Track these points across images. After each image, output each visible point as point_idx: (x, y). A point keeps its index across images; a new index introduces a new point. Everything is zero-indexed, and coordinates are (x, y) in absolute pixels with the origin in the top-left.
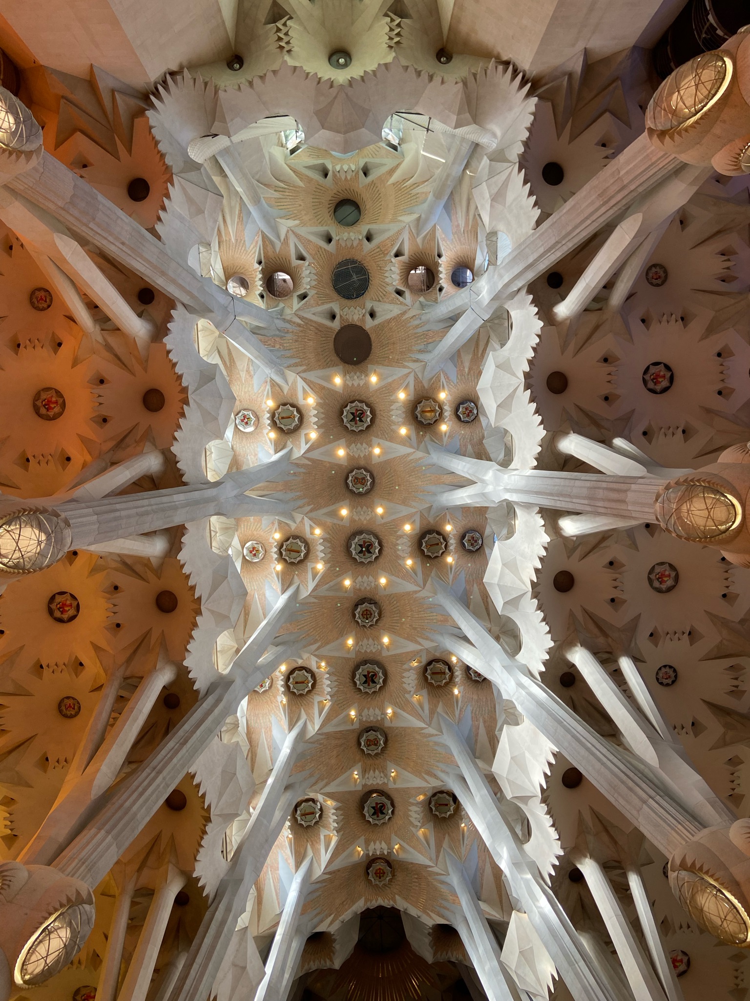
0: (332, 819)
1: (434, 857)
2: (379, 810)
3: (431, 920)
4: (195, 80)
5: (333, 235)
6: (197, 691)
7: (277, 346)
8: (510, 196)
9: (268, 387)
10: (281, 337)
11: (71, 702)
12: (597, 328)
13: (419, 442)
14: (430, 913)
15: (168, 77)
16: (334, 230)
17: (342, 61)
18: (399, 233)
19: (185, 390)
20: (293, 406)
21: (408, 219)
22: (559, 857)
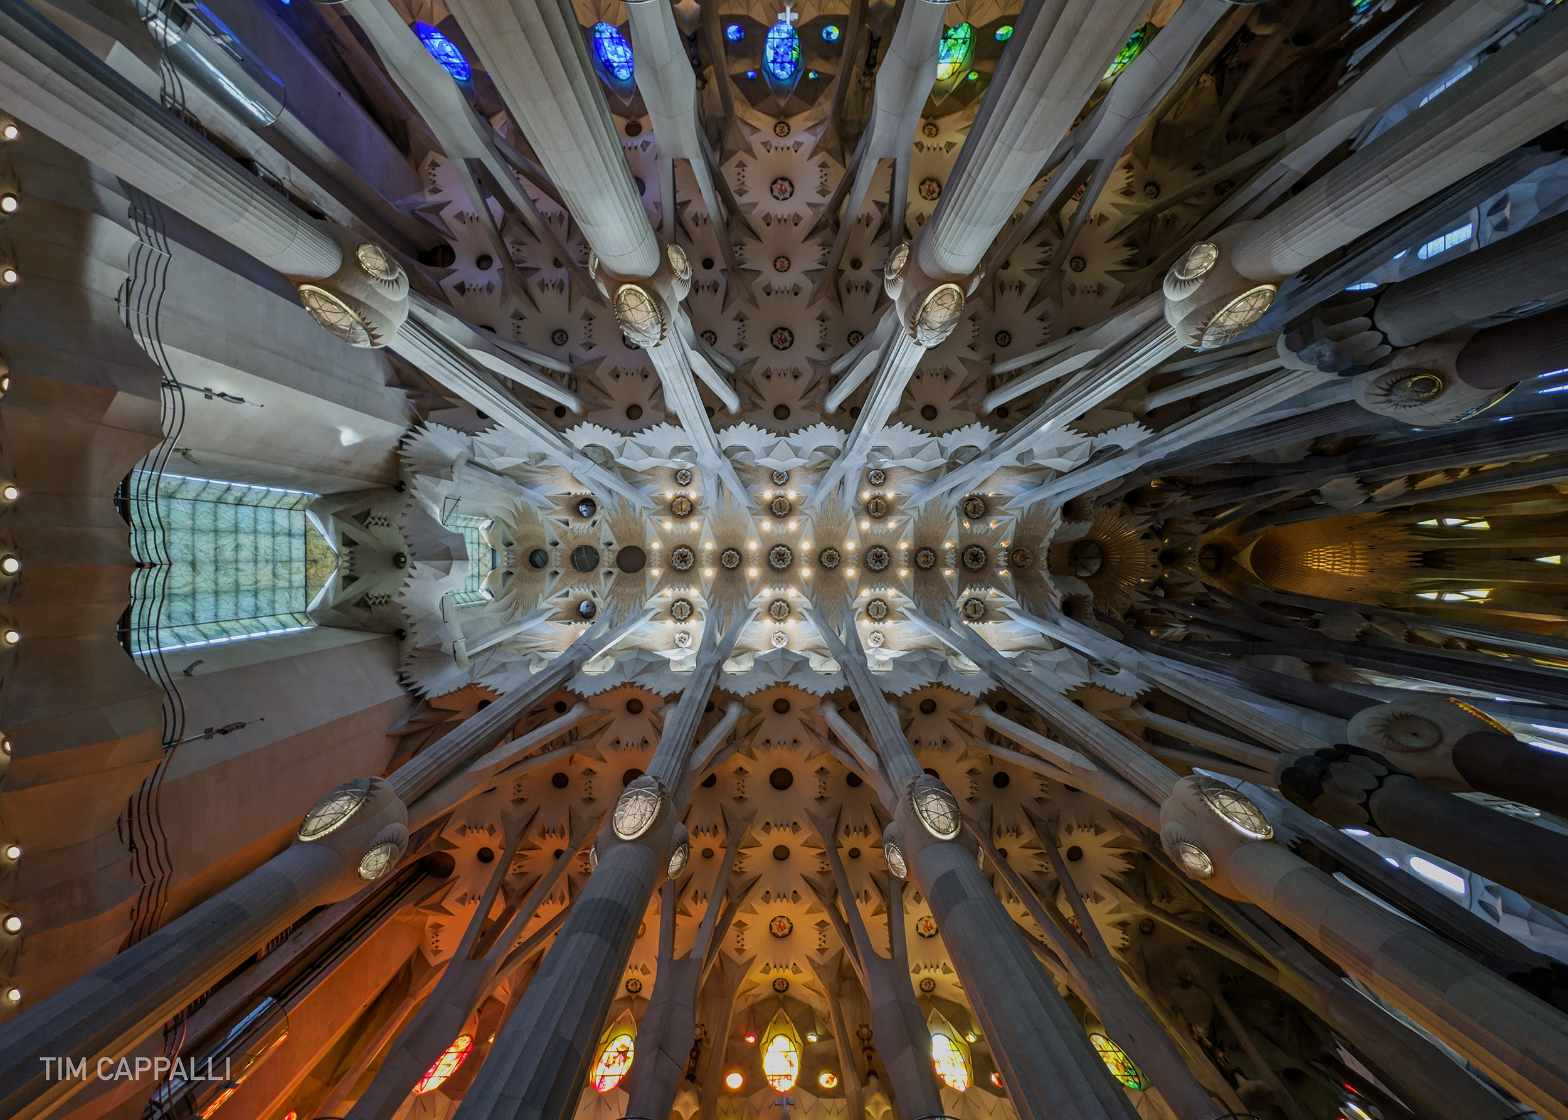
0: (979, 592)
1: (1011, 517)
2: (975, 558)
3: (1057, 522)
4: (408, 664)
5: (552, 570)
6: (845, 688)
7: (626, 614)
8: (498, 443)
9: (656, 622)
10: (620, 611)
12: (591, 383)
13: (702, 514)
14: (1053, 522)
15: (403, 682)
16: (549, 569)
17: (403, 559)
18: (550, 522)
19: (624, 685)
20: (673, 605)
21: (541, 516)
22: (983, 426)
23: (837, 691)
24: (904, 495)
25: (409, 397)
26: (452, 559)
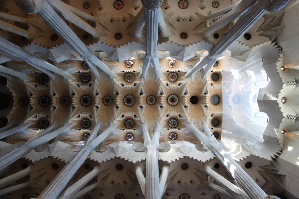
2: (44, 101)
3: (9, 118)
11: (88, 6)
14: (11, 118)
15: (281, 48)
16: (232, 95)
17: (283, 101)
19: (188, 46)
20: (177, 79)
22: (31, 161)
23: (92, 44)
24: (74, 129)
25: (277, 171)
26: (263, 101)
